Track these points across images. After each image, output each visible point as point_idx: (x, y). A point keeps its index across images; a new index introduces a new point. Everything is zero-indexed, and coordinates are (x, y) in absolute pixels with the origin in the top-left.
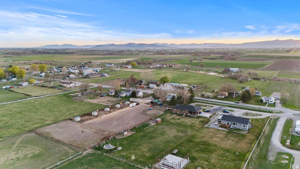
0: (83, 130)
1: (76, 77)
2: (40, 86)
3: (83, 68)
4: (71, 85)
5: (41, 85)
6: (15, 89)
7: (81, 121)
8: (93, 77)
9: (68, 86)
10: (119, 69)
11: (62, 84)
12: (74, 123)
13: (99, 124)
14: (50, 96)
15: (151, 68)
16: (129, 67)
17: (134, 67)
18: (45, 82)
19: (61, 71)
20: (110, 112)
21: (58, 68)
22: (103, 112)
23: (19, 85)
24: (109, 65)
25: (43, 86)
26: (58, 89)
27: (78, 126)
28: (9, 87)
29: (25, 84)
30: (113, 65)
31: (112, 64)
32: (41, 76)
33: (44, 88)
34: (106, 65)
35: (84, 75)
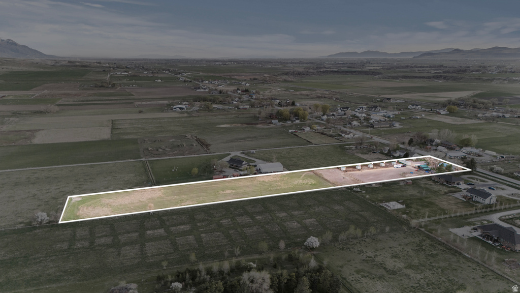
0: (345, 177)
1: (359, 124)
2: (320, 133)
3: (373, 109)
4: (349, 136)
5: (321, 131)
6: (299, 133)
7: (346, 171)
8: (379, 126)
9: (347, 136)
10: (424, 115)
11: (340, 133)
12: (340, 171)
13: (358, 175)
14: (327, 146)
15: (479, 118)
16: (442, 113)
17: (451, 113)
18: (325, 128)
19: (345, 114)
20: (373, 169)
21: (343, 108)
22: (366, 168)
23: (302, 130)
24: (412, 107)
25: (322, 134)
26: (336, 139)
27: (342, 174)
28: (294, 131)
29: (307, 129)
30: (419, 107)
31: (417, 106)
32: (322, 120)
33: (323, 136)
34: (409, 107)
35: (369, 123)
